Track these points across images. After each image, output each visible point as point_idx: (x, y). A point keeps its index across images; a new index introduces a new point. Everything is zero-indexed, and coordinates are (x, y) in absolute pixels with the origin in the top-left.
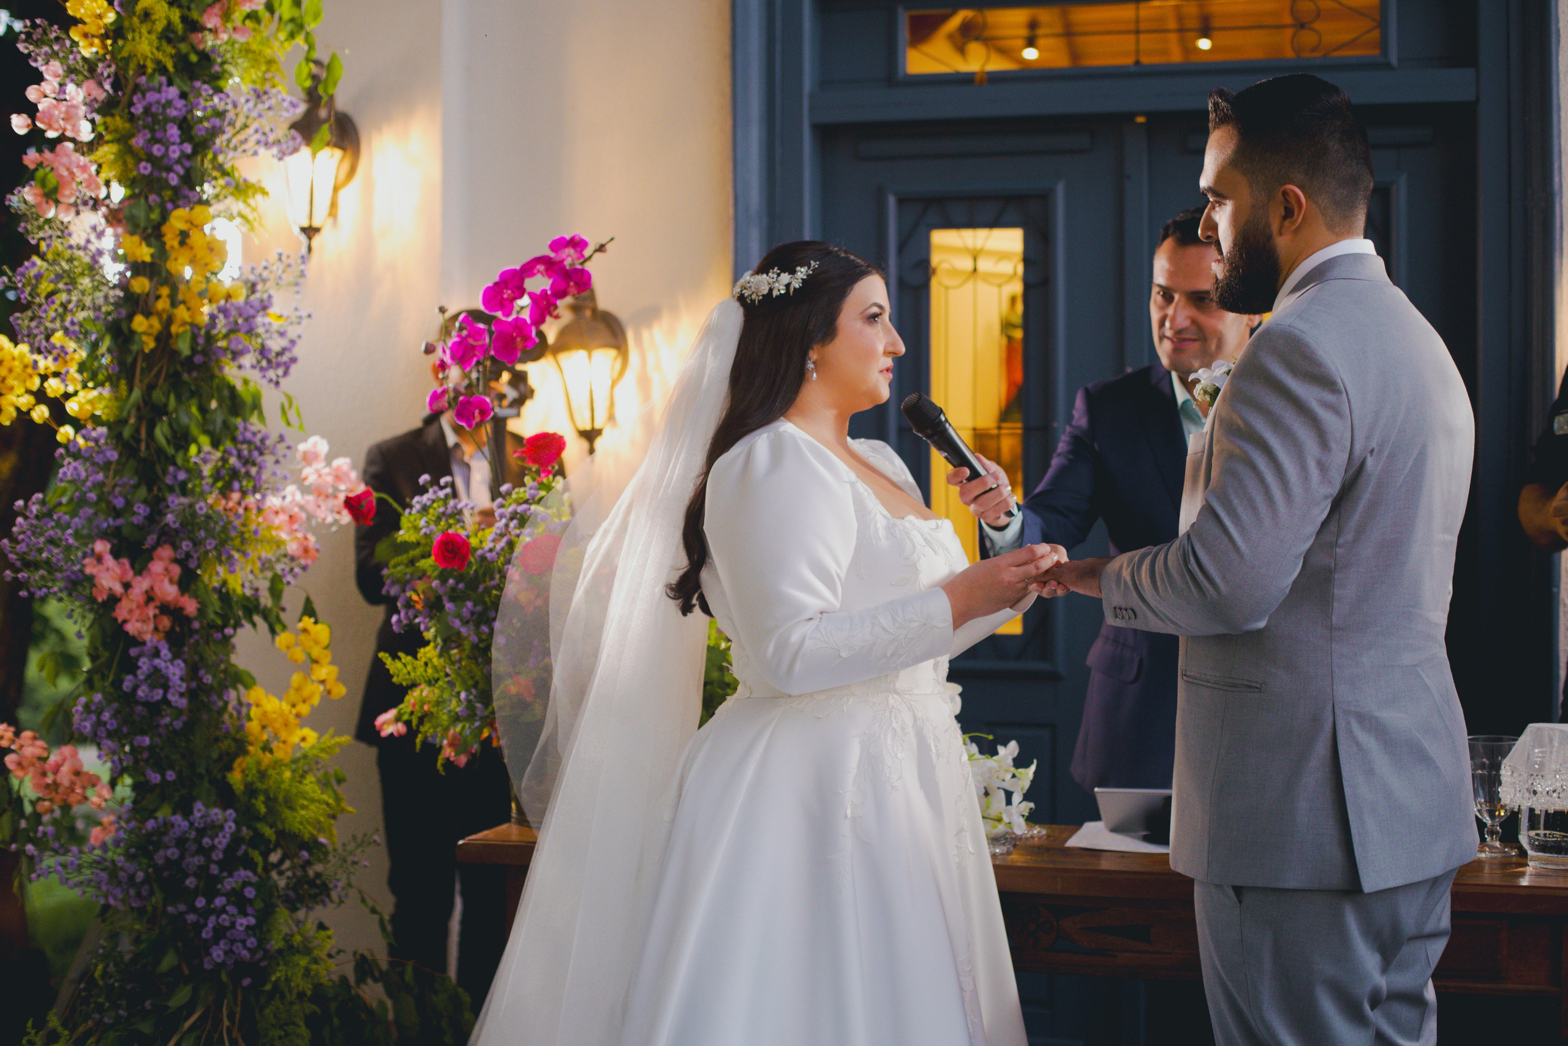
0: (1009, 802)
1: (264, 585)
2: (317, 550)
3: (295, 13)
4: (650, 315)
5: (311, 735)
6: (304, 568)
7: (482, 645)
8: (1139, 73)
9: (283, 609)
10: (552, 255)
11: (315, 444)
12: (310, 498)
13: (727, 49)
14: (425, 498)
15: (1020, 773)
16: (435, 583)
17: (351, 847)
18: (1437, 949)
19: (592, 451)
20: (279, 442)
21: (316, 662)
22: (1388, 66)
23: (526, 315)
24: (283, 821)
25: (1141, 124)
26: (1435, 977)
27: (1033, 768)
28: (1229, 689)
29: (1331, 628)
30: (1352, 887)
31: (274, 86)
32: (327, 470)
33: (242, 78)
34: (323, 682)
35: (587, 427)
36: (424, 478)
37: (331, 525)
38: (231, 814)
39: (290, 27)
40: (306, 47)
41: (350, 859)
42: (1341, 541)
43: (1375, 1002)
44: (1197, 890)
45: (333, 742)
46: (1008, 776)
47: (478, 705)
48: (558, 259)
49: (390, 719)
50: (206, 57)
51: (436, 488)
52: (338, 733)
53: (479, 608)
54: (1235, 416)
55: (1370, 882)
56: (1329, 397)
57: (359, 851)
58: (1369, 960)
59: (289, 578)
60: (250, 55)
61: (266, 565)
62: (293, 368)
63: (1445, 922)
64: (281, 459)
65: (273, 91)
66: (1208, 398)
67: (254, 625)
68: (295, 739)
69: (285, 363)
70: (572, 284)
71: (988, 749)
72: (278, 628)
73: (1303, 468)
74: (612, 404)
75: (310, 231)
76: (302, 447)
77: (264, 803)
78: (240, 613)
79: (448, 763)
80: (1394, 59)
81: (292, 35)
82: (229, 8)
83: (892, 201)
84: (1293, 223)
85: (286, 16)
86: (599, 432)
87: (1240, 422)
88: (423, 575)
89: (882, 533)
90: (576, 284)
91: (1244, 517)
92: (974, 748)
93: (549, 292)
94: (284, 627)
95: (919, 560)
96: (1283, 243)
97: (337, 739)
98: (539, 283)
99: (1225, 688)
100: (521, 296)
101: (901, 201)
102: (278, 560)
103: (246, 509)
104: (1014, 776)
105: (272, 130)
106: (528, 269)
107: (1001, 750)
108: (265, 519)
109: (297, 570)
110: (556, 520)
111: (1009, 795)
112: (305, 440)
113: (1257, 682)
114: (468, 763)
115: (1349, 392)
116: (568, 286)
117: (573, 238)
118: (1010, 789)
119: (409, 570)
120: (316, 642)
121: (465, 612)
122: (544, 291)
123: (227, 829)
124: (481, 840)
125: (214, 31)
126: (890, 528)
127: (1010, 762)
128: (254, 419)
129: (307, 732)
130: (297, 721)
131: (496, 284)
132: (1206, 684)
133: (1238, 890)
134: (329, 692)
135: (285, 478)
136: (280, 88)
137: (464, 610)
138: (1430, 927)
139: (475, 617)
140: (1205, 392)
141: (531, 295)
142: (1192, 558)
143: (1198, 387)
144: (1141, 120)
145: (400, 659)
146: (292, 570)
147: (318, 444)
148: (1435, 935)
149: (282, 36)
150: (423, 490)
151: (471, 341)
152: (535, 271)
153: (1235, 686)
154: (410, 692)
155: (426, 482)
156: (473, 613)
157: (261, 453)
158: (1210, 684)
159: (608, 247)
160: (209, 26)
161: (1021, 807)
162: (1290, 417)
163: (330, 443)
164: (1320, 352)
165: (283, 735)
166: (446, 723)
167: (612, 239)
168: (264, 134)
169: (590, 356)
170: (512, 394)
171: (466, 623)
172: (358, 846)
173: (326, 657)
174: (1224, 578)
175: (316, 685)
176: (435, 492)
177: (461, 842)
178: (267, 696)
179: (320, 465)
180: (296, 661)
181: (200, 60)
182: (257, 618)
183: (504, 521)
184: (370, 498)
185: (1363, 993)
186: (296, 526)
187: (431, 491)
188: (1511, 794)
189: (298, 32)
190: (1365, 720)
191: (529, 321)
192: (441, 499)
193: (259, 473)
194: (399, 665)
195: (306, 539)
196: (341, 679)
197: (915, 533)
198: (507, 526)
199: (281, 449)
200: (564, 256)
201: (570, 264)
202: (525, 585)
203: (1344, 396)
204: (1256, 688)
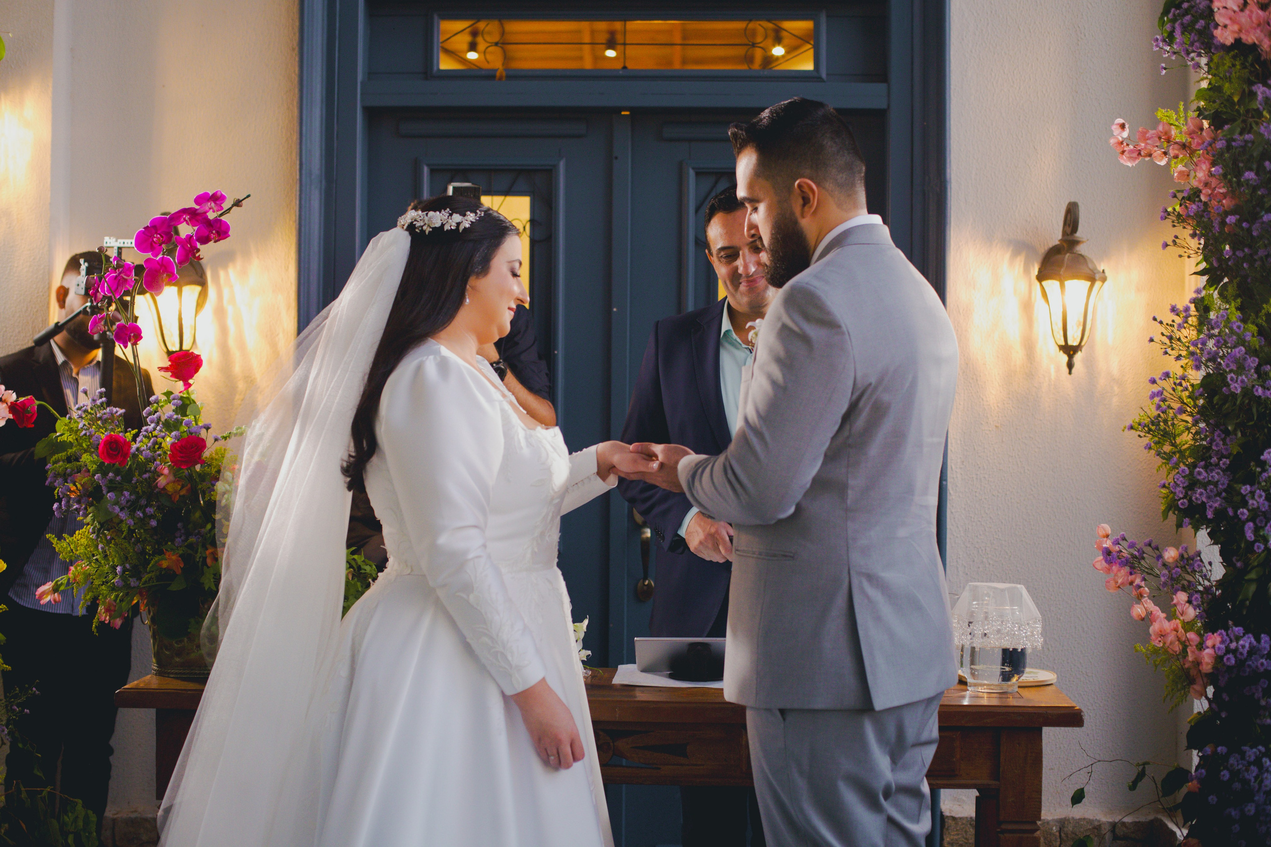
8: (626, 76)
10: (197, 207)
16: (96, 476)
18: (929, 753)
22: (819, 79)
25: (626, 117)
26: (929, 775)
27: (586, 622)
28: (770, 558)
29: (847, 510)
30: (865, 706)
35: (176, 348)
43: (887, 794)
44: (749, 715)
47: (131, 577)
48: (201, 211)
49: (49, 590)
53: (135, 497)
55: (880, 702)
58: (882, 761)
63: (935, 734)
70: (214, 232)
80: (824, 73)
83: (426, 170)
88: (82, 469)
90: (217, 232)
93: (193, 238)
96: (806, 224)
99: (766, 557)
100: (168, 240)
101: (432, 171)
106: (177, 218)
113: (791, 552)
114: (120, 625)
115: (851, 334)
116: (211, 234)
117: (215, 194)
119: (70, 465)
121: (123, 500)
122: (187, 237)
124: (134, 689)
131: (148, 228)
132: (752, 555)
133: (783, 712)
137: (122, 498)
138: (925, 736)
139: (129, 504)
141: (177, 239)
144: (626, 113)
145: (65, 540)
148: (928, 743)
151: (123, 274)
152: (182, 220)
153: (775, 556)
156: (130, 500)
158: (755, 556)
159: (245, 202)
164: (830, 304)
167: (248, 196)
169: (180, 292)
171: (122, 509)
183: (153, 425)
184: (34, 405)
185: (880, 786)
190: (871, 578)
191: (174, 261)
192: (98, 407)
194: (65, 544)
198: (156, 428)
200: (206, 208)
201: (211, 216)
202: (172, 478)
203: (847, 336)
204: (791, 557)
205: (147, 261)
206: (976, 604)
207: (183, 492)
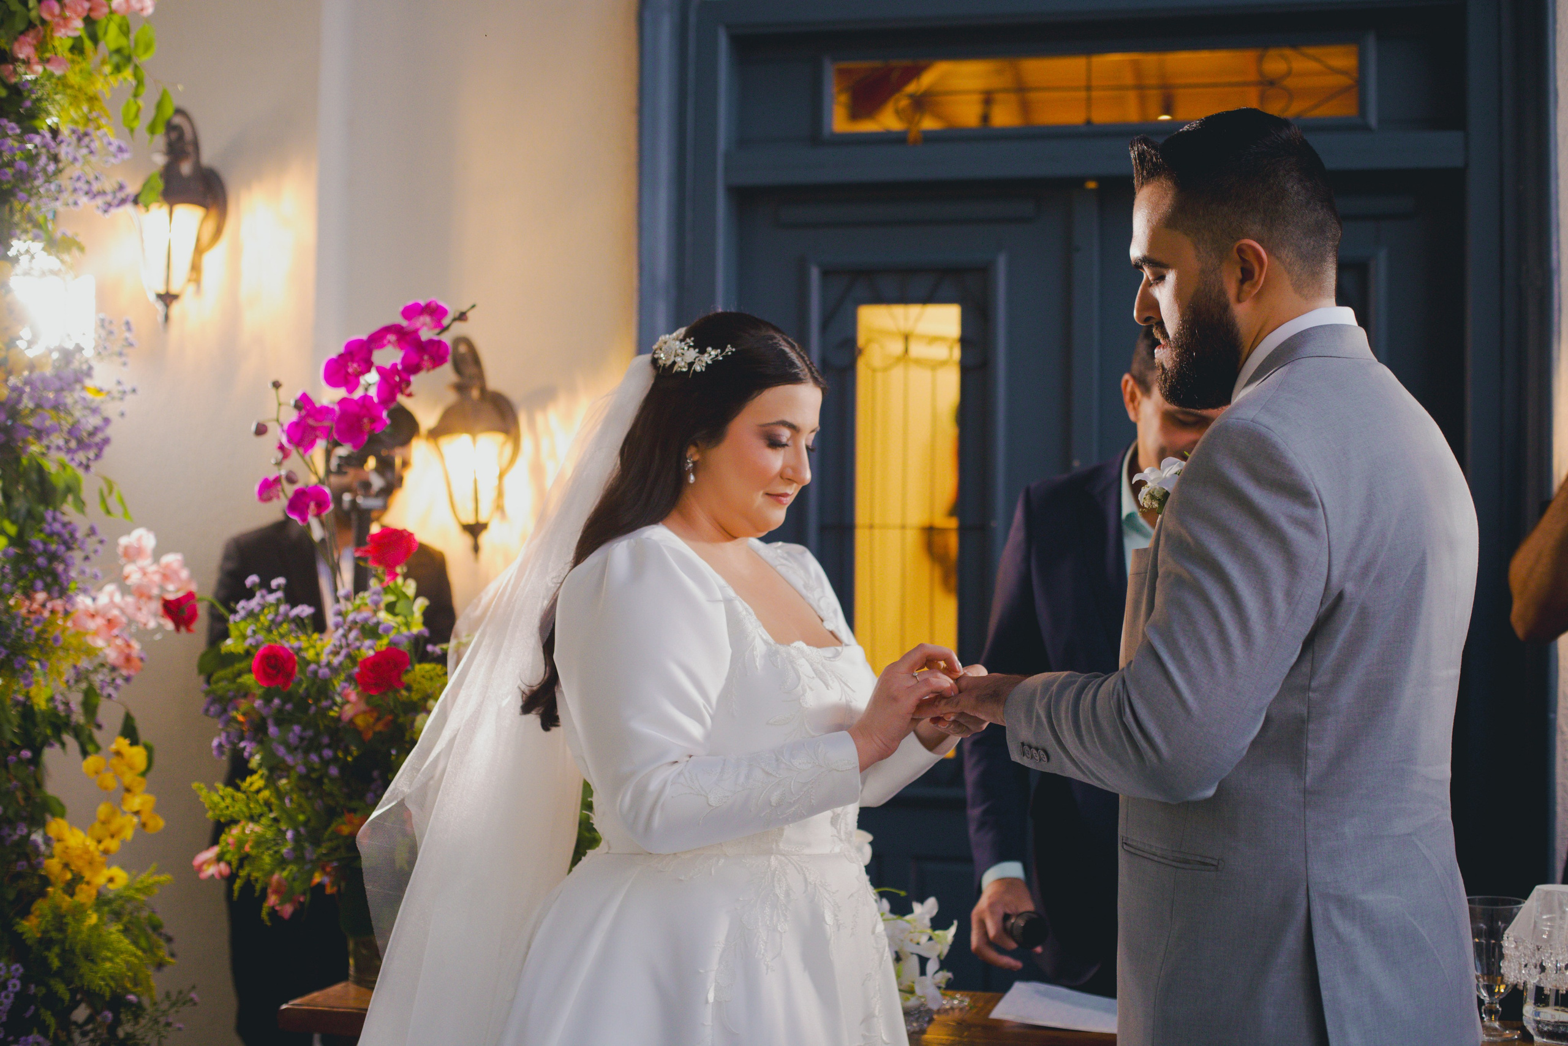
0: (923, 972)
1: (76, 699)
2: (142, 659)
3: (123, 42)
4: (544, 396)
5: (121, 877)
6: (128, 679)
7: (314, 775)
8: (1090, 132)
9: (99, 727)
10: (404, 323)
11: (139, 539)
12: (130, 599)
13: (633, 102)
14: (254, 604)
15: (938, 935)
16: (258, 703)
17: (165, 1006)
19: (476, 549)
20: (89, 535)
21: (128, 790)
22: (1365, 128)
23: (373, 392)
24: (81, 977)
25: (1092, 190)
27: (953, 930)
28: (1178, 865)
31: (98, 128)
32: (154, 568)
33: (59, 116)
34: (137, 813)
35: (470, 520)
36: (252, 579)
37: (154, 632)
38: (17, 969)
39: (116, 58)
40: (134, 83)
41: (162, 1020)
42: (1314, 684)
45: (151, 881)
46: (924, 939)
47: (307, 845)
48: (412, 328)
49: (211, 859)
50: (16, 92)
51: (264, 592)
52: (159, 872)
53: (309, 733)
54: (1183, 532)
56: (1302, 512)
57: (173, 1011)
59: (110, 690)
60: (69, 91)
61: (80, 675)
62: (107, 451)
64: (92, 556)
65: (98, 133)
66: (1156, 505)
67: (63, 745)
68: (101, 880)
69: (97, 444)
70: (426, 357)
71: (900, 908)
72: (90, 748)
73: (1267, 601)
74: (500, 494)
75: (167, 298)
76: (124, 541)
77: (58, 955)
78: (49, 732)
79: (273, 913)
80: (1373, 120)
81: (118, 69)
82: (45, 37)
83: (815, 273)
84: (1254, 286)
85: (113, 46)
86: (484, 526)
87: (1190, 540)
88: (246, 694)
89: (759, 662)
90: (431, 357)
91: (1193, 662)
92: (886, 904)
93: (399, 367)
94: (98, 749)
95: (803, 695)
96: (1243, 313)
97: (156, 878)
98: (389, 356)
99: (1174, 864)
100: (369, 371)
101: (826, 274)
102: (95, 671)
103: (53, 612)
104: (930, 939)
105: (97, 178)
106: (377, 339)
107: (917, 907)
108: (75, 623)
109: (119, 681)
110: (404, 630)
111: (923, 961)
112: (128, 532)
113: (1213, 858)
114: (295, 914)
115: (1326, 506)
116: (422, 360)
117: (428, 305)
118: (925, 954)
119: (233, 687)
120: (131, 767)
121: (292, 738)
122: (394, 365)
123: (11, 988)
124: (308, 1005)
125: (27, 62)
126: (771, 655)
127: (927, 922)
128: (68, 507)
129: (116, 871)
130: (102, 859)
131: (341, 356)
132: (1151, 857)
134: (144, 825)
135: (96, 577)
136: (105, 129)
137: (291, 735)
139: (305, 743)
140: (1152, 497)
141: (380, 370)
142: (1128, 710)
143: (1144, 491)
144: (1092, 185)
145: (216, 790)
146: (114, 680)
147: (143, 538)
149: (108, 69)
150: (249, 594)
151: (311, 422)
152: (385, 342)
153: (1186, 862)
154: (227, 830)
155: (254, 585)
156: (302, 739)
157: (69, 548)
158: (1156, 858)
159: (470, 315)
160: (21, 56)
161: (936, 976)
162: (1252, 537)
163: (157, 536)
164: (1291, 455)
165: (87, 875)
166: (268, 867)
167: (473, 306)
168: (88, 182)
169: (474, 441)
170: (377, 482)
171: (292, 749)
172: (173, 1005)
173: (139, 784)
174: (1166, 737)
175: (129, 817)
176: (263, 597)
177: (284, 1007)
178: (70, 829)
179: (146, 562)
180: (106, 788)
181: (9, 95)
182: (68, 738)
183: (341, 631)
186: (115, 632)
187: (258, 595)
188: (1513, 971)
189: (125, 65)
190: (1343, 903)
191: (376, 400)
192: (271, 605)
193: (66, 570)
194: (215, 797)
195: (129, 646)
196: (158, 809)
197: (802, 661)
198: (345, 636)
199: (91, 543)
200: (418, 325)
201: (426, 335)
202: (362, 706)
203: (1320, 510)
204: (1213, 865)
205: (343, 402)
206: (1548, 920)
207: (379, 727)
